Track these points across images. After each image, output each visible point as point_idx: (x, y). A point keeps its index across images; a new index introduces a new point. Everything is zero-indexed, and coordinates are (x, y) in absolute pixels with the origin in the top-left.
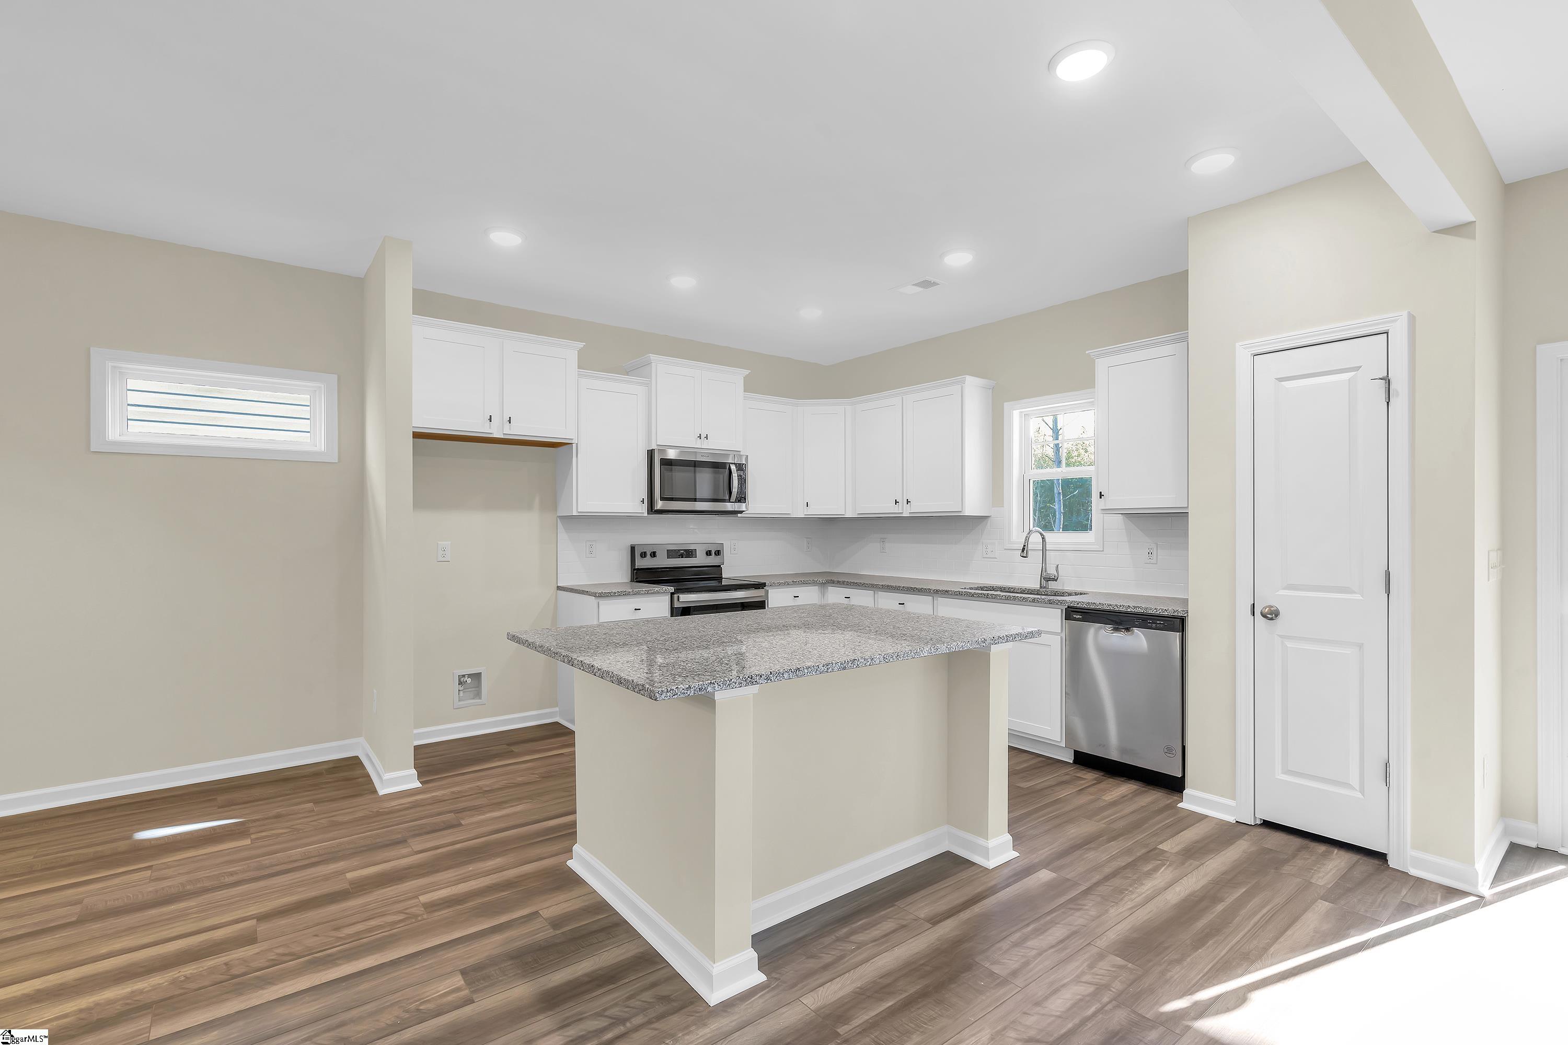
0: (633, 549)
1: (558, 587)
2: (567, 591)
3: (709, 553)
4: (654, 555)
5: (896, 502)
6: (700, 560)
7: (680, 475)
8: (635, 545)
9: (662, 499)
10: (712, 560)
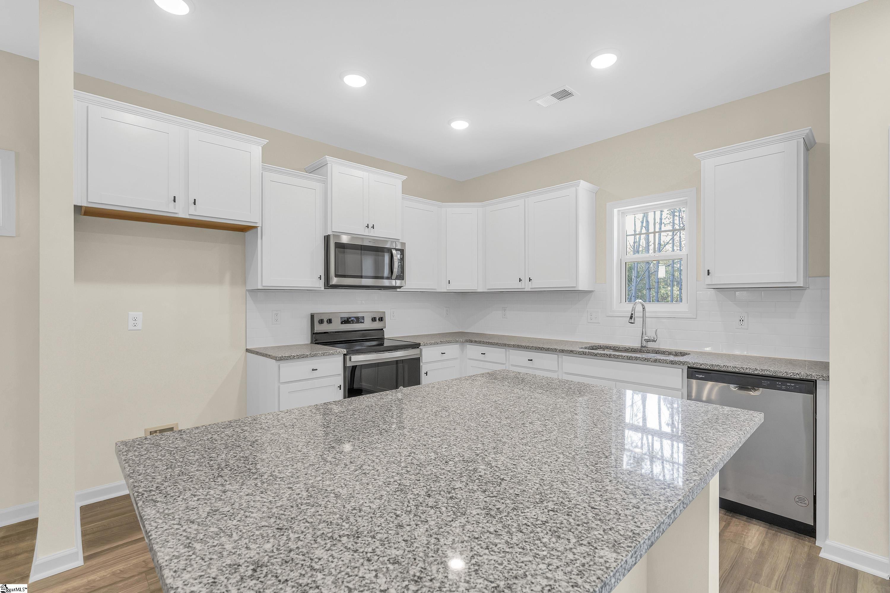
0: (312, 316)
1: (247, 349)
2: (253, 353)
3: (374, 320)
4: (330, 321)
5: (520, 280)
6: (368, 325)
7: (351, 257)
8: (314, 314)
9: (337, 276)
10: (376, 325)
